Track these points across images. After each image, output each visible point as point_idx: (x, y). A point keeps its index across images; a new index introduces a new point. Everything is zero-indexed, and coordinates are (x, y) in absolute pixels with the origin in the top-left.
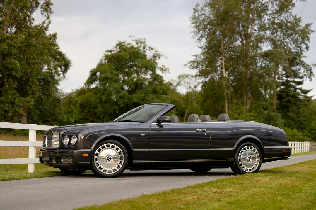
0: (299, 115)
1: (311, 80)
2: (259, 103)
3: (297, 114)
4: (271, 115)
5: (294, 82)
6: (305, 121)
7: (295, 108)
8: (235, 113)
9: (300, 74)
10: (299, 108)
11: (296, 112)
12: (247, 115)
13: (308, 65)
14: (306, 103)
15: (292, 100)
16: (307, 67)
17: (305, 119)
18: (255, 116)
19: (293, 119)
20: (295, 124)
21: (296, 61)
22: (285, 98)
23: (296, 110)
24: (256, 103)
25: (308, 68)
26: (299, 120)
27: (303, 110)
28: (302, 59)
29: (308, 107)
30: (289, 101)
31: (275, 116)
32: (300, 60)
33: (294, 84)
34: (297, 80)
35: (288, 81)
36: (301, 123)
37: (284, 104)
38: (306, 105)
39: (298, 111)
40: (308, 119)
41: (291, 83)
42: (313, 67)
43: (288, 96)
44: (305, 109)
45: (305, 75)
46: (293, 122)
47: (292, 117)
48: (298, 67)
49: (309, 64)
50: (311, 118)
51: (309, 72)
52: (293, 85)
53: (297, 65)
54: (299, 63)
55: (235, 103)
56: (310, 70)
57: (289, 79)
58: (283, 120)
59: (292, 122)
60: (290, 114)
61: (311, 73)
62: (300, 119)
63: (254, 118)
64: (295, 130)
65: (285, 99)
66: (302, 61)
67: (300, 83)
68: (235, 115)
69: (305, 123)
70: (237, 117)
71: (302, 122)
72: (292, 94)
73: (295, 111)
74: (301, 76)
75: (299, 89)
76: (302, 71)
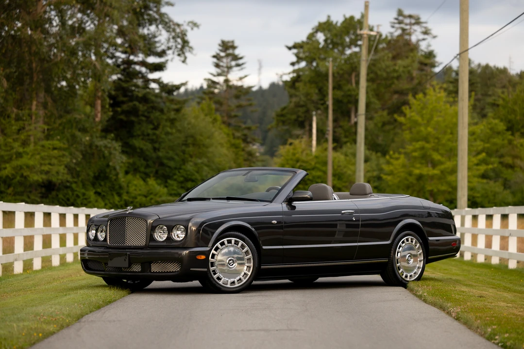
0: (157, 145)
1: (184, 62)
2: (69, 117)
3: (153, 142)
4: (97, 146)
5: (143, 63)
6: (171, 159)
7: (148, 129)
8: (15, 140)
9: (158, 45)
10: (156, 128)
11: (151, 137)
12: (43, 146)
13: (178, 25)
14: (172, 115)
15: (142, 107)
16: (174, 30)
17: (171, 154)
18: (60, 149)
19: (142, 154)
20: (147, 166)
21: (149, 15)
22: (123, 102)
23: (150, 132)
24: (61, 117)
25: (178, 30)
26: (158, 158)
27: (167, 134)
28: (164, 9)
29: (177, 124)
30: (134, 112)
31: (106, 147)
32: (158, 12)
33: (144, 70)
34: (152, 60)
35: (129, 63)
36: (162, 164)
37: (123, 117)
38: (172, 121)
39: (154, 134)
40: (177, 155)
41: (138, 68)
42: (189, 28)
43: (131, 100)
44: (169, 130)
45: (169, 48)
46: (144, 163)
47: (141, 149)
48: (153, 28)
49: (180, 22)
50: (184, 152)
51: (179, 40)
52: (140, 72)
53: (151, 24)
54: (156, 20)
55: (13, 116)
56: (183, 35)
57: (132, 57)
58: (124, 158)
59: (140, 162)
60: (138, 143)
61: (185, 43)
62: (160, 154)
63: (61, 153)
64: (152, 182)
65: (125, 107)
66: (162, 15)
67: (159, 67)
68: (16, 145)
69: (172, 164)
70: (21, 150)
71: (165, 161)
72: (140, 95)
73: (148, 135)
74: (159, 50)
75: (154, 81)
76: (163, 37)
